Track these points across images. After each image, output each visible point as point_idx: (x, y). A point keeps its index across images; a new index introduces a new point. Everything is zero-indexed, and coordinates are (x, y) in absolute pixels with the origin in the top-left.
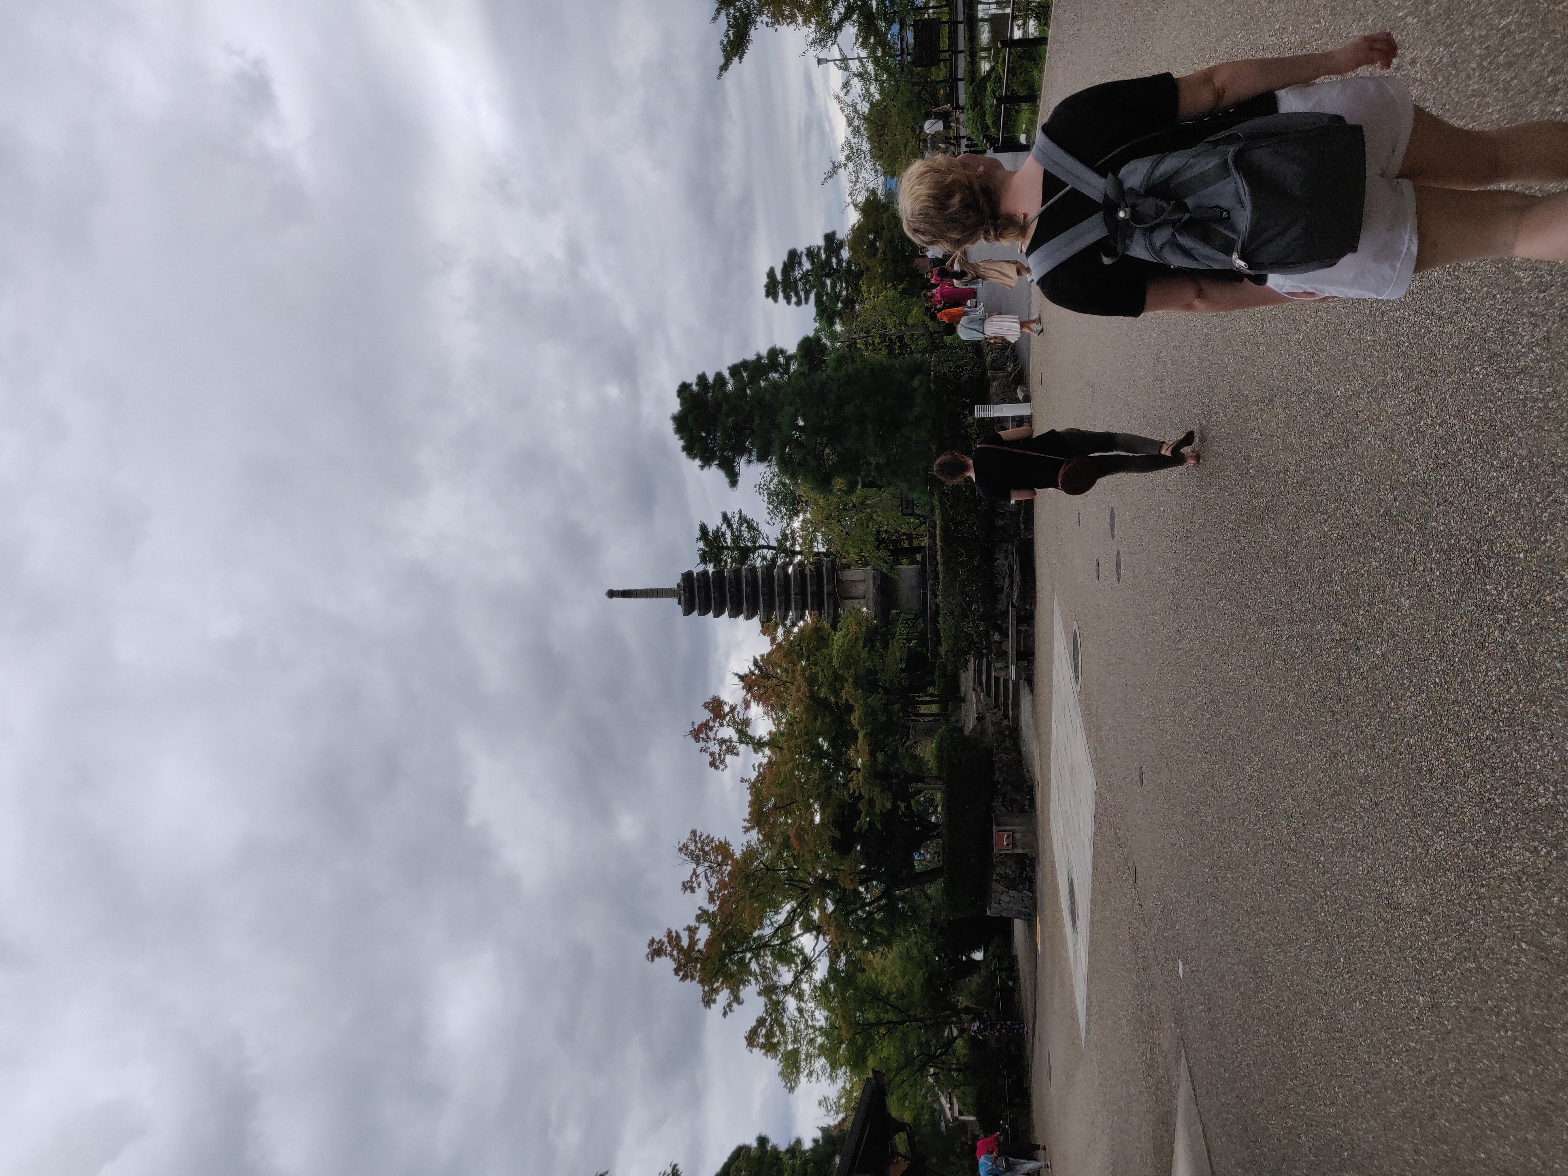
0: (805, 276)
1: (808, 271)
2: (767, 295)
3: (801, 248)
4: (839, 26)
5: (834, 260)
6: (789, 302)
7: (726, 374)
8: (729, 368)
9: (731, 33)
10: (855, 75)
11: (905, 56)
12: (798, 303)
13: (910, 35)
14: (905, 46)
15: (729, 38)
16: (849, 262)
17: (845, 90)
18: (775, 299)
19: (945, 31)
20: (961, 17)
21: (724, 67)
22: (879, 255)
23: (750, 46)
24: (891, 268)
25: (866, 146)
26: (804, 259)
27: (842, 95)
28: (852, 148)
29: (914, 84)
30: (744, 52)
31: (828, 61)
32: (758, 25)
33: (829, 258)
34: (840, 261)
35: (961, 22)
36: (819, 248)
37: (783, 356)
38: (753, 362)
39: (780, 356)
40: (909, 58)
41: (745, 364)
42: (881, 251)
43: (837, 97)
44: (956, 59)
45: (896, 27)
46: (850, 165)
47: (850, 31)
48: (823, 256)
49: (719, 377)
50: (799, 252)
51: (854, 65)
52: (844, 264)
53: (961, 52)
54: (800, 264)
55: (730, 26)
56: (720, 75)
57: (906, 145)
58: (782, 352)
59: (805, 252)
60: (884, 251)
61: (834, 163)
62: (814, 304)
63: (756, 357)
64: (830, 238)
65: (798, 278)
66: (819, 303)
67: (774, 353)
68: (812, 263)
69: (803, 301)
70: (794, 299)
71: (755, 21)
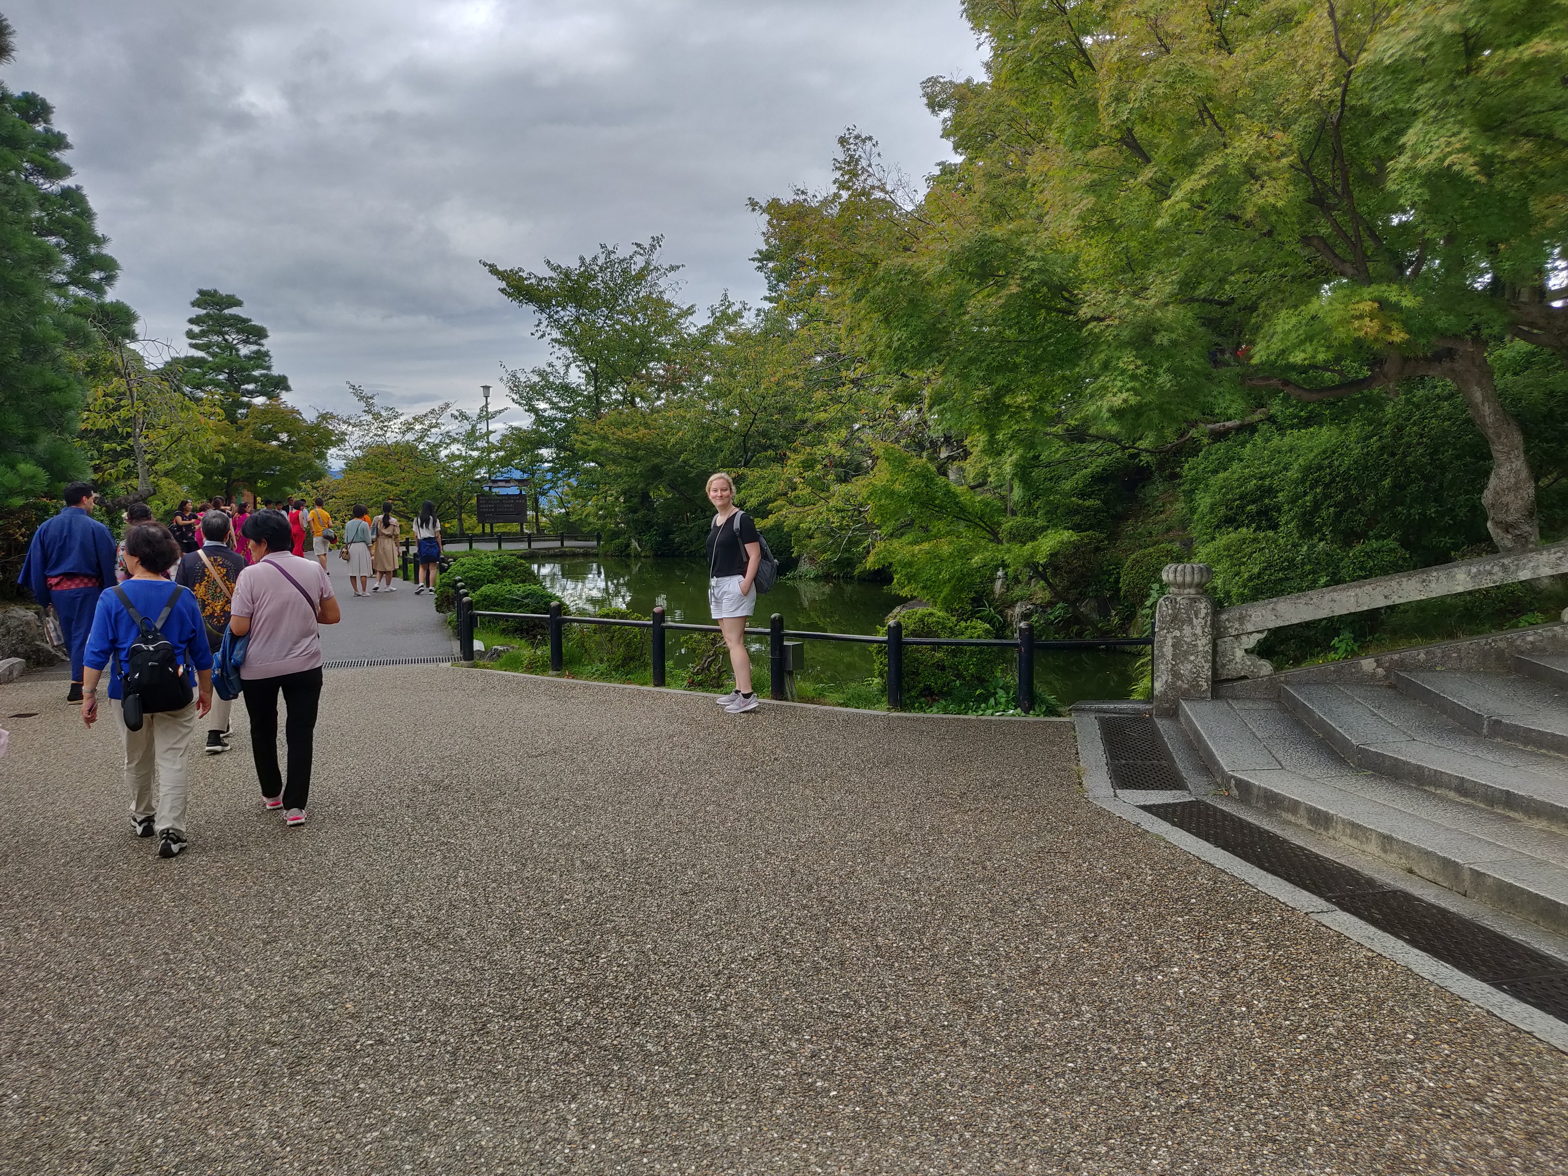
0: (231, 348)
1: (237, 350)
2: (201, 292)
3: (267, 344)
4: (533, 409)
5: (251, 387)
6: (191, 321)
7: (69, 182)
8: (78, 188)
9: (533, 281)
10: (474, 426)
11: (490, 484)
12: (190, 334)
13: (514, 490)
14: (500, 484)
15: (526, 279)
16: (248, 405)
17: (457, 414)
18: (194, 304)
19: (514, 527)
20: (535, 545)
21: (493, 270)
22: (259, 444)
23: (515, 304)
24: (241, 458)
25: (392, 437)
26: (254, 348)
27: (449, 411)
28: (390, 420)
29: (460, 494)
30: (509, 295)
31: (487, 397)
32: (538, 315)
33: (255, 380)
34: (251, 393)
35: (530, 546)
36: (269, 368)
37: (101, 279)
38: (91, 229)
39: (102, 274)
40: (487, 489)
41: (87, 214)
42: (264, 446)
43: (447, 405)
44: (490, 541)
45: (517, 475)
46: (369, 417)
47: (526, 422)
48: (256, 373)
49: (65, 171)
50: (263, 341)
51: (482, 427)
52: (245, 399)
53: (500, 546)
54: (246, 342)
55: (541, 280)
56: (485, 264)
57: (391, 483)
58: (110, 279)
59: (263, 349)
60: (264, 451)
61: (371, 398)
62: (189, 355)
63: (100, 235)
64: (282, 383)
65: (227, 337)
66: (191, 362)
67: (109, 267)
68: (248, 358)
69: (194, 342)
70: (196, 329)
71: (542, 311)
